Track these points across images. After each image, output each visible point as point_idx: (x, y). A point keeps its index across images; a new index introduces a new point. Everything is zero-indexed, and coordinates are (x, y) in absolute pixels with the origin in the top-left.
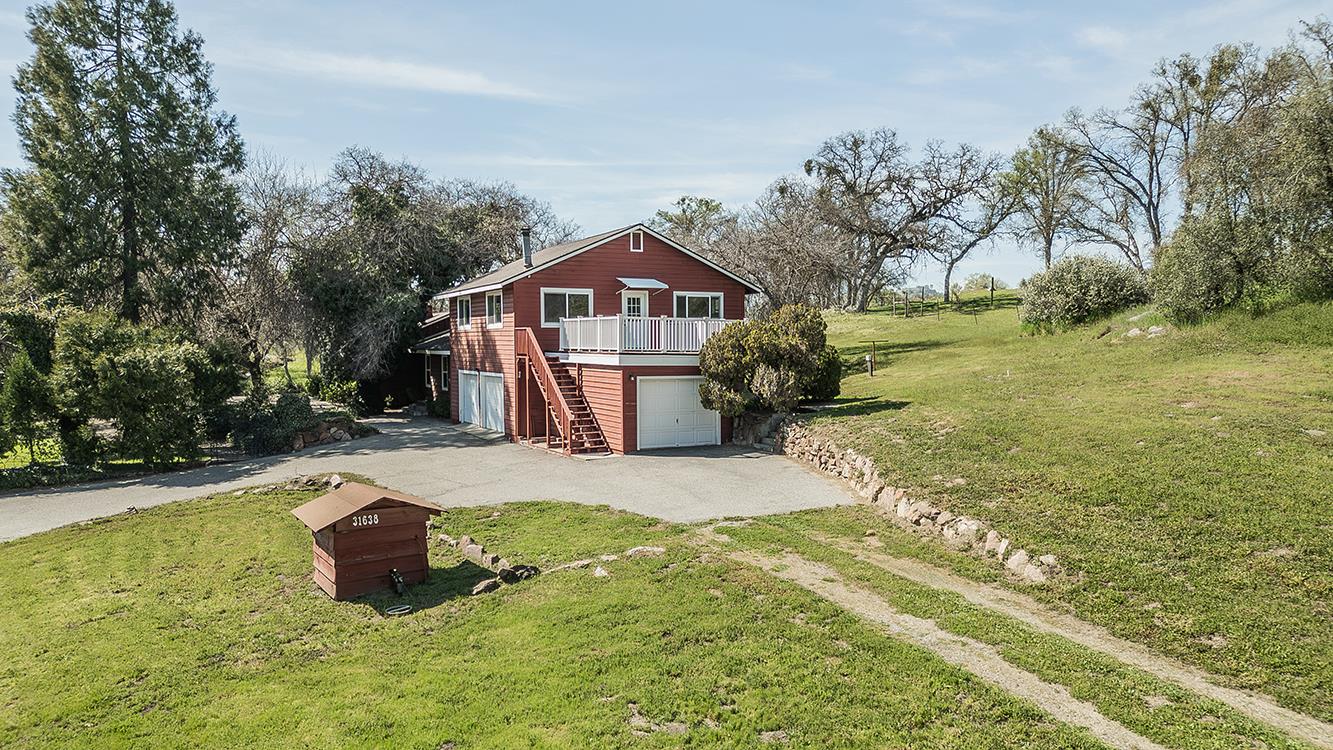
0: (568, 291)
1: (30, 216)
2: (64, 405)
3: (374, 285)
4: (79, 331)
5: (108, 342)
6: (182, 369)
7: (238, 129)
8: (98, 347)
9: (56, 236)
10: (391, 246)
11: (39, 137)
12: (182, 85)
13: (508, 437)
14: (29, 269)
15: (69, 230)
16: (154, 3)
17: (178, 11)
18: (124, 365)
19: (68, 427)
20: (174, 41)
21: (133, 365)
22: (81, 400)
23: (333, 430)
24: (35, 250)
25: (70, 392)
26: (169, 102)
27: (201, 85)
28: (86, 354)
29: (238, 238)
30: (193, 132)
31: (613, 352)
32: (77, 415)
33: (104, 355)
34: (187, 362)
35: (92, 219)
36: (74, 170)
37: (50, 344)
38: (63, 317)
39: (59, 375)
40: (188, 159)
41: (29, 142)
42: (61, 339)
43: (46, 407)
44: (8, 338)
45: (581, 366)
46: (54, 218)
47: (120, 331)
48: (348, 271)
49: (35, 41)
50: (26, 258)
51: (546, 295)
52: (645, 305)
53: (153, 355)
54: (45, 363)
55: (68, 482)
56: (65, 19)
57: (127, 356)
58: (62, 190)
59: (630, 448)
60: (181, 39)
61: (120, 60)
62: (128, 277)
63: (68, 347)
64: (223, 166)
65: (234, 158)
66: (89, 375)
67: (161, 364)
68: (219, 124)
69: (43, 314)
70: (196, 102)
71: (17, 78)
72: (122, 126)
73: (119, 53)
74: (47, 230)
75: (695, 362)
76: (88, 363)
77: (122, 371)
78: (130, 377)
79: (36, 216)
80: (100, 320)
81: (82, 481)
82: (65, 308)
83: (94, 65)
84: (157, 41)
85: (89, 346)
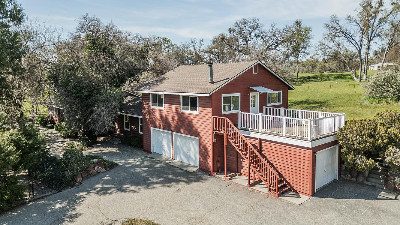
0: (232, 95)
23: (96, 167)
31: (306, 140)
51: (224, 97)
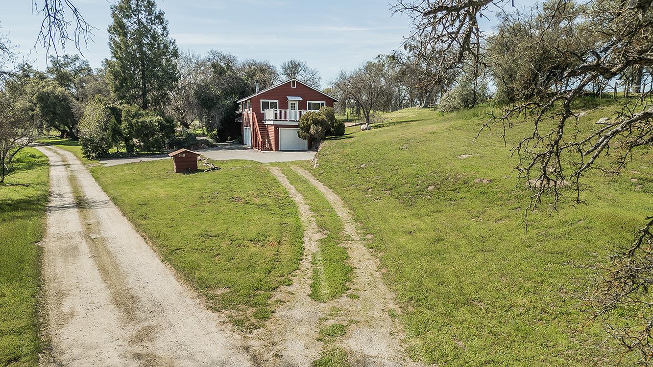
0: (270, 101)
1: (114, 75)
2: (125, 134)
3: (218, 97)
4: (128, 112)
5: (136, 115)
6: (157, 124)
7: (176, 43)
8: (133, 117)
9: (122, 82)
10: (223, 85)
11: (116, 48)
12: (159, 29)
13: (252, 148)
14: (115, 92)
15: (126, 79)
16: (149, 2)
17: (156, 3)
18: (140, 122)
19: (127, 140)
20: (155, 14)
21: (143, 122)
22: (130, 133)
23: (203, 145)
24: (116, 86)
25: (127, 130)
26: (154, 37)
27: (165, 28)
28: (130, 119)
29: (177, 81)
30: (162, 46)
31: (272, 120)
32: (129, 137)
33: (135, 119)
34: (158, 122)
35: (132, 77)
36: (126, 60)
37: (121, 116)
38: (124, 107)
39: (123, 125)
40: (160, 56)
41: (113, 51)
42: (123, 114)
43: (120, 134)
44: (109, 114)
45: (268, 125)
46: (121, 76)
47: (139, 112)
48: (211, 93)
49: (113, 17)
50: (113, 89)
51: (262, 102)
52: (297, 106)
53: (147, 119)
54: (120, 122)
55: (127, 157)
56: (121, 9)
57: (141, 120)
58: (123, 67)
59: (277, 149)
60: (157, 14)
61: (139, 22)
62: (144, 95)
63: (125, 117)
64: (172, 57)
65: (175, 54)
66: (131, 125)
67: (150, 122)
68: (170, 42)
69: (118, 107)
70: (163, 35)
71: (109, 29)
72: (141, 45)
73: (139, 20)
74: (119, 80)
75: (297, 124)
76: (131, 121)
77: (140, 124)
78: (142, 126)
79: (116, 75)
80: (133, 109)
81: (131, 157)
82: (125, 105)
83: (131, 25)
84: (149, 14)
85: (131, 117)
